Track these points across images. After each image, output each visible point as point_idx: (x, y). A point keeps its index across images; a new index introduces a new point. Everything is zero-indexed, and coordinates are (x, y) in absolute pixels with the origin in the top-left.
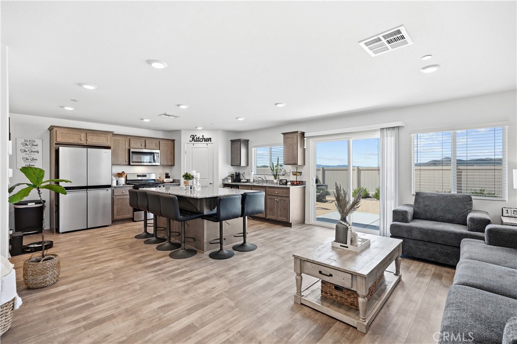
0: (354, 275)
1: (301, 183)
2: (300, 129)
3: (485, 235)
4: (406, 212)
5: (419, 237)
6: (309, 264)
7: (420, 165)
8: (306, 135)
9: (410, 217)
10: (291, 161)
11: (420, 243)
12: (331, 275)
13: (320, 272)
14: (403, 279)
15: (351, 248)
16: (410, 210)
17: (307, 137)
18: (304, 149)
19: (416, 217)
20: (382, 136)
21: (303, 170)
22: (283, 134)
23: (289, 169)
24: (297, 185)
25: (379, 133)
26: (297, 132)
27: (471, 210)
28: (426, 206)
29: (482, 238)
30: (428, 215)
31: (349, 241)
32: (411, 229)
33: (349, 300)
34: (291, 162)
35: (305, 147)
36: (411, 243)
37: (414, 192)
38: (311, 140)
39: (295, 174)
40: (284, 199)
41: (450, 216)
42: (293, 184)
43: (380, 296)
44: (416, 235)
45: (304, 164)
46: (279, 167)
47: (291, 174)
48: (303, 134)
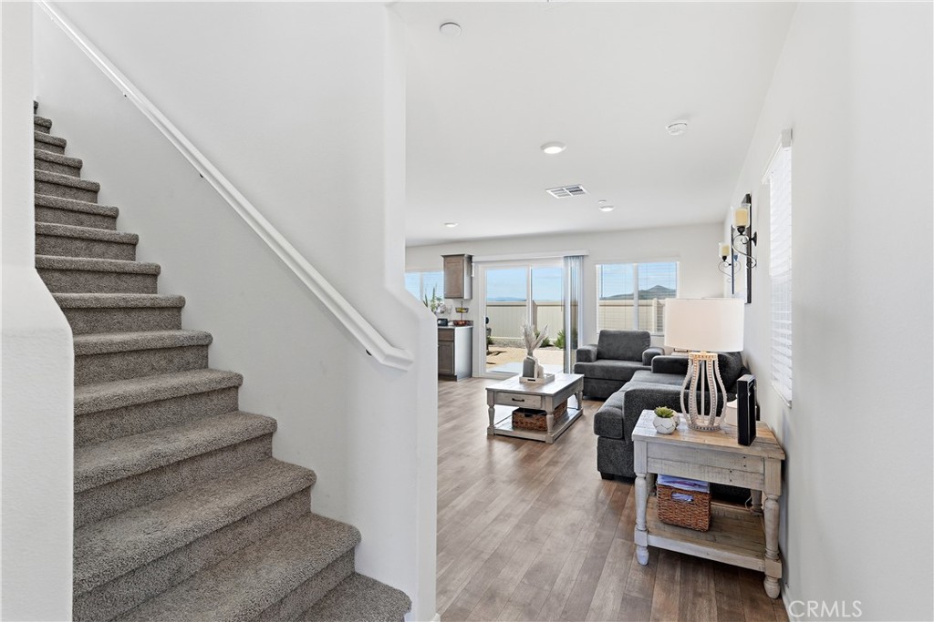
0: (543, 396)
1: (466, 323)
2: (467, 252)
3: (651, 367)
4: (589, 351)
5: (601, 376)
6: (502, 394)
7: (605, 299)
8: (474, 259)
9: (593, 357)
10: (454, 292)
11: (603, 382)
12: (523, 401)
13: (513, 400)
14: (584, 413)
15: (538, 380)
16: (594, 350)
17: (476, 262)
18: (471, 278)
19: (599, 357)
20: (566, 265)
21: (470, 306)
22: (444, 257)
23: (452, 304)
24: (463, 325)
25: (562, 261)
26: (463, 255)
27: (648, 346)
28: (609, 345)
29: (650, 370)
30: (611, 354)
31: (536, 375)
32: (593, 368)
33: (538, 424)
34: (456, 295)
35: (473, 275)
36: (593, 383)
37: (598, 332)
38: (480, 266)
39: (460, 311)
40: (448, 343)
41: (630, 354)
42: (457, 324)
43: (564, 422)
44: (598, 374)
45: (472, 298)
46: (437, 302)
47: (454, 311)
48: (470, 258)
